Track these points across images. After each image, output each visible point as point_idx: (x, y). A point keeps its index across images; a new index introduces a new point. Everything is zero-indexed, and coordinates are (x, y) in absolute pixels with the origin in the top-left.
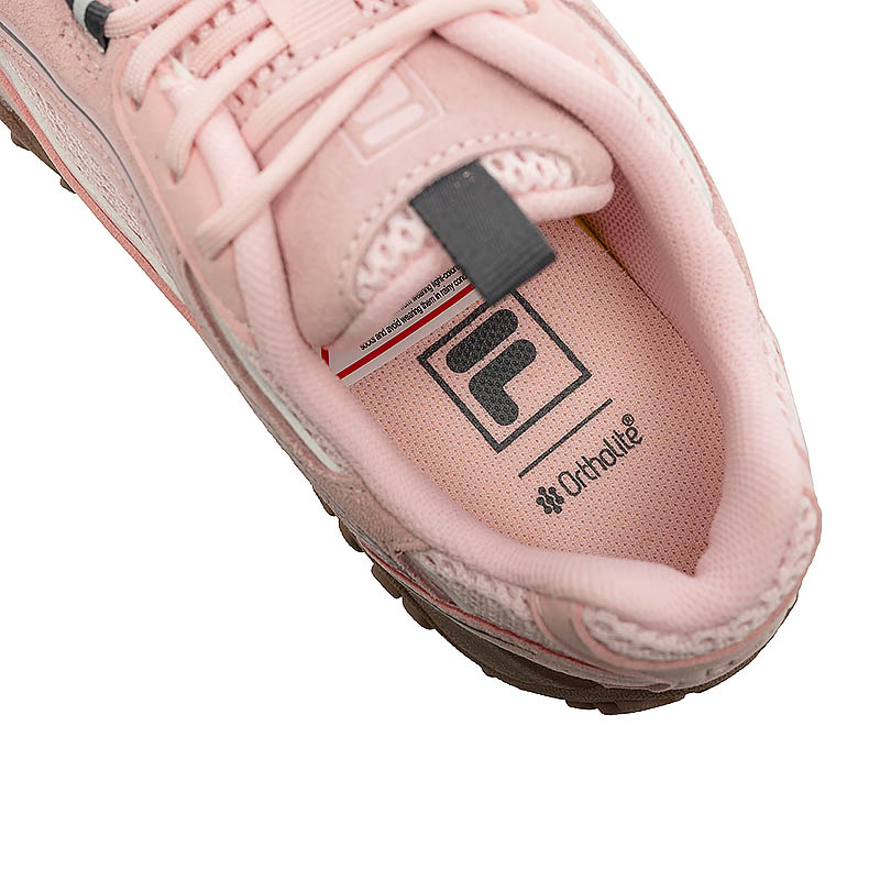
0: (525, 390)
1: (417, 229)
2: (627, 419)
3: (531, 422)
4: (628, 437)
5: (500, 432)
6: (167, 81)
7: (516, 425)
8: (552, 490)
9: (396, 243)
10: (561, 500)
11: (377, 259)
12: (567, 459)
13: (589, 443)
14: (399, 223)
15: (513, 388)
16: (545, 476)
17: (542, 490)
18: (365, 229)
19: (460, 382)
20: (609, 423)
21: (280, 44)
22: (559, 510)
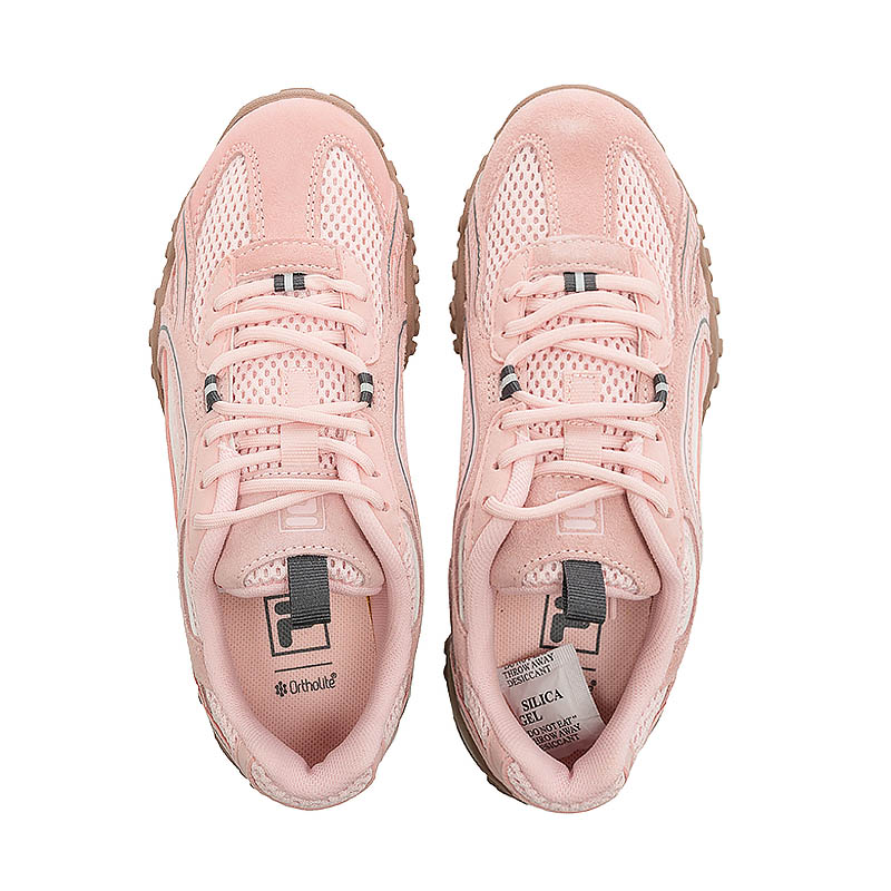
0: (300, 637)
1: (284, 570)
2: (334, 675)
3: (293, 652)
4: (329, 683)
5: (279, 648)
6: (223, 445)
7: (287, 649)
8: (285, 686)
9: (272, 572)
10: (286, 692)
11: (260, 574)
12: (298, 676)
13: (312, 675)
14: (278, 564)
15: (295, 633)
16: (286, 678)
17: (280, 683)
18: (264, 559)
19: (275, 618)
20: (326, 672)
21: (278, 458)
22: (282, 695)
